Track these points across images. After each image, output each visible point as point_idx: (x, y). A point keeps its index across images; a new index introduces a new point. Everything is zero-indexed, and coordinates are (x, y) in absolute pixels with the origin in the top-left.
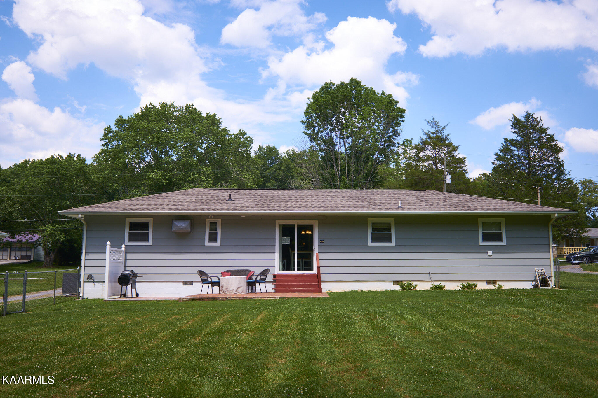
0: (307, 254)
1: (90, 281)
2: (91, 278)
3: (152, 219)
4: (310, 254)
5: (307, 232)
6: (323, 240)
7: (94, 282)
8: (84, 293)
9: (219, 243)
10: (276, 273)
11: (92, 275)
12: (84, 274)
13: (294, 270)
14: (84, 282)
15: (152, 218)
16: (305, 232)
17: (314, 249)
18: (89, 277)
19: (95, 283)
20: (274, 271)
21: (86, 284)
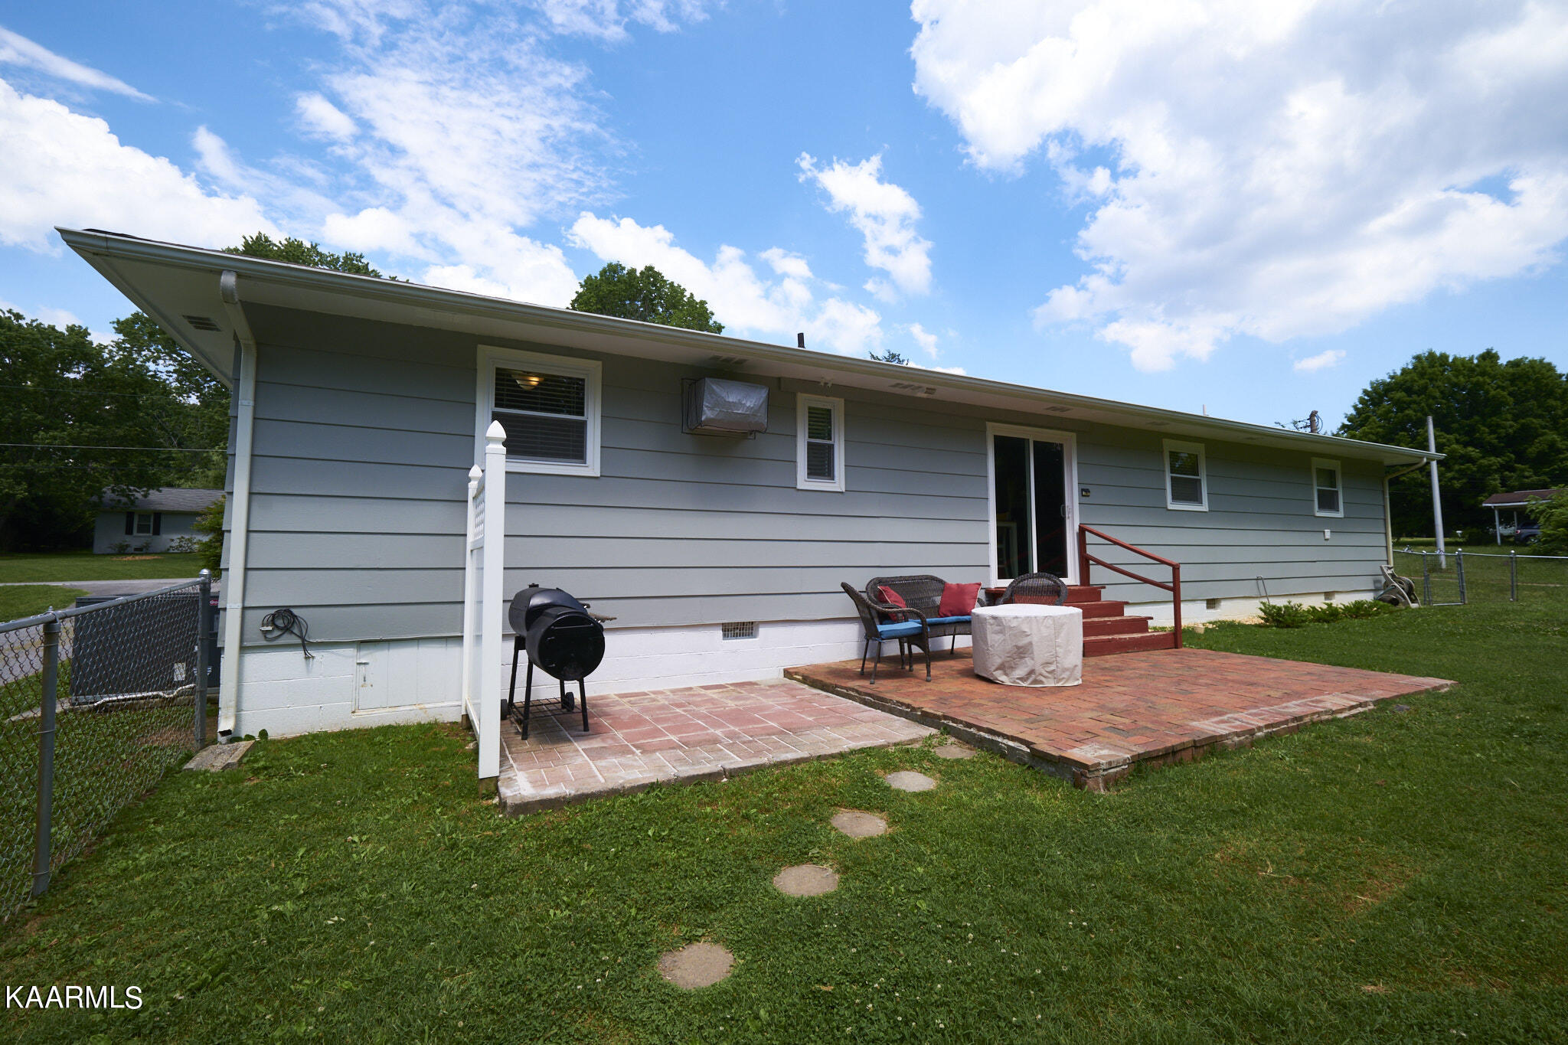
1: (280, 641)
2: (287, 629)
3: (594, 365)
6: (1088, 490)
7: (305, 645)
8: (245, 705)
9: (839, 484)
10: (993, 587)
11: (295, 611)
12: (244, 608)
14: (243, 649)
15: (600, 361)
17: (1067, 515)
18: (273, 623)
19: (312, 653)
20: (988, 579)
21: (253, 660)
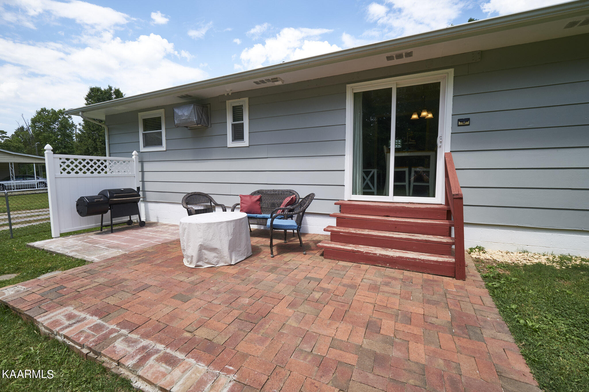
0: (419, 157)
3: (162, 111)
4: (429, 157)
5: (424, 114)
6: (468, 120)
9: (246, 142)
10: (346, 199)
13: (387, 194)
15: (163, 109)
16: (419, 115)
17: (439, 144)
20: (343, 194)
